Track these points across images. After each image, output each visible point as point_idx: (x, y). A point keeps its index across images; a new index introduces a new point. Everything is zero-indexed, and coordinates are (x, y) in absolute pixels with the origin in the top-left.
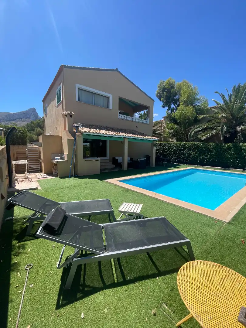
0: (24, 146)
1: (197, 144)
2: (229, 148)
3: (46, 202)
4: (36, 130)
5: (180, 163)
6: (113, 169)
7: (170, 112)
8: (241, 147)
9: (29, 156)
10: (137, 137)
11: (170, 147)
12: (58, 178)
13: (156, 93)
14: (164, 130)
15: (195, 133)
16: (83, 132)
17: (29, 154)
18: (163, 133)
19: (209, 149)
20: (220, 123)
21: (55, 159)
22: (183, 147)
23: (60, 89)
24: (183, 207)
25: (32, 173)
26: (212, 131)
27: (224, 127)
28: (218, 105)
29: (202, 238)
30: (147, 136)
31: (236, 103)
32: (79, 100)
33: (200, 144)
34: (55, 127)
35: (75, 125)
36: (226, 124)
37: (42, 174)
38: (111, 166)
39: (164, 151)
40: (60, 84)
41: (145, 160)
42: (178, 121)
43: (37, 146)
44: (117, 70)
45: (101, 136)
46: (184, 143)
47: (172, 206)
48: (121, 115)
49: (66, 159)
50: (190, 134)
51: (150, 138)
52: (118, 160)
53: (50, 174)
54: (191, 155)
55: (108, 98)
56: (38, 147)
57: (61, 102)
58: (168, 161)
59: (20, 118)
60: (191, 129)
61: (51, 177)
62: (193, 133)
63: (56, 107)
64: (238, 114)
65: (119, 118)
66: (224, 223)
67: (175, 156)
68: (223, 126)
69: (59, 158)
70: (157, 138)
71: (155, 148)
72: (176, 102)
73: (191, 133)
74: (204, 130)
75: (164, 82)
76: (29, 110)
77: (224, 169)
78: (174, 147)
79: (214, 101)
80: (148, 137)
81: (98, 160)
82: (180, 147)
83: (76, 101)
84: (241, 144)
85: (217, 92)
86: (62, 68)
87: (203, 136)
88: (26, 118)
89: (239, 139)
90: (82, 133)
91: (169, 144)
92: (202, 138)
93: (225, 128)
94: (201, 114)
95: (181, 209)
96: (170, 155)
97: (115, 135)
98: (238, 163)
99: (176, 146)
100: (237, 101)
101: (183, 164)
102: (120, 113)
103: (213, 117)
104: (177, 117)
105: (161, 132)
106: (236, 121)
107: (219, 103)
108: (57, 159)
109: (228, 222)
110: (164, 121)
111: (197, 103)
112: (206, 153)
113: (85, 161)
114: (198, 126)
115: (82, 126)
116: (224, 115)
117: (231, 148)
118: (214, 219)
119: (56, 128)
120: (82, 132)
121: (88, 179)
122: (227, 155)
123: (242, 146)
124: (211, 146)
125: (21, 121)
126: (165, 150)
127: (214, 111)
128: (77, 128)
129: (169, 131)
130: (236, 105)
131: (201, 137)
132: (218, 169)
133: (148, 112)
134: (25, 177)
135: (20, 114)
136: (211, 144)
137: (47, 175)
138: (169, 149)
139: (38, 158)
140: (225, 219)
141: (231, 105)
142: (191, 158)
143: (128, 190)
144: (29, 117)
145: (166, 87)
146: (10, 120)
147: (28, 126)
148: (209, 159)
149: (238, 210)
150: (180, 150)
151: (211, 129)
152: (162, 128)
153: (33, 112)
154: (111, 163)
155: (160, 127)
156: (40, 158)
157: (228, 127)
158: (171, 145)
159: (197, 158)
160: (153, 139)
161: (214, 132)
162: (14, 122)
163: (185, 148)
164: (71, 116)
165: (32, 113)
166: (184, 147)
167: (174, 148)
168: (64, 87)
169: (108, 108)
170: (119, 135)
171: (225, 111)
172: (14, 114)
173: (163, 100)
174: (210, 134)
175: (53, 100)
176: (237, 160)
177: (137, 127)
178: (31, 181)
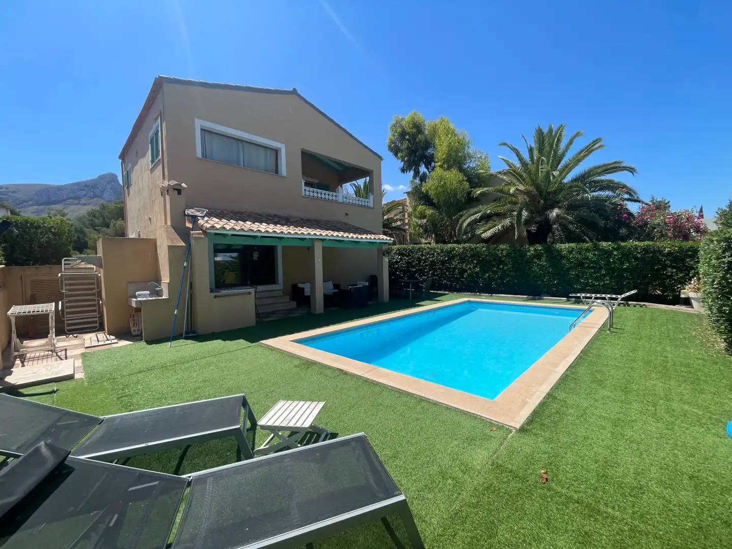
0: (55, 267)
1: (476, 248)
2: (538, 256)
3: (59, 420)
4: (115, 225)
5: (445, 291)
6: (291, 311)
7: (417, 181)
8: (559, 251)
9: (70, 290)
10: (343, 236)
11: (422, 255)
12: (143, 344)
13: (388, 141)
14: (409, 220)
15: (470, 224)
16: (207, 229)
17: (68, 287)
18: (407, 227)
19: (500, 258)
20: (515, 203)
21: (135, 297)
22: (448, 256)
23: (158, 131)
24: (427, 397)
25: (73, 334)
26: (503, 221)
27: (524, 211)
28: (510, 167)
29: (454, 479)
30: (367, 234)
31: (542, 165)
32: (204, 155)
33: (482, 247)
34: (147, 218)
35: (190, 212)
36: (526, 205)
37: (101, 336)
38: (287, 304)
39: (409, 264)
40: (156, 119)
41: (365, 287)
42: (435, 201)
43: (92, 266)
44: (294, 92)
45: (255, 237)
46: (450, 245)
47: (404, 399)
48: (307, 188)
49: (165, 296)
50: (461, 227)
51: (373, 238)
52: (303, 289)
53: (122, 333)
54: (465, 271)
55: (276, 152)
56: (95, 267)
57: (159, 160)
58: (418, 288)
59: (77, 198)
60: (461, 216)
61: (124, 343)
62: (465, 225)
63: (149, 172)
64: (548, 186)
65: (303, 194)
66: (511, 432)
67: (433, 275)
68: (521, 210)
69: (148, 292)
70: (389, 238)
71: (386, 260)
72: (429, 161)
73: (462, 224)
74: (487, 218)
75: (403, 119)
76: (101, 177)
77: (534, 299)
78: (430, 255)
79: (503, 159)
80: (369, 236)
81: (250, 293)
82: (441, 256)
83: (197, 158)
84: (559, 246)
85: (505, 144)
86: (159, 84)
87: (485, 231)
88: (92, 198)
89: (557, 236)
90: (205, 232)
91: (419, 249)
92: (483, 235)
93: (525, 214)
94: (478, 185)
95: (423, 404)
96: (421, 272)
97: (289, 232)
98: (557, 285)
99: (433, 254)
100: (542, 160)
101: (450, 293)
102: (307, 184)
103: (501, 191)
104: (432, 193)
105: (404, 224)
106: (545, 200)
107: (512, 163)
108: (140, 296)
109: (518, 426)
110: (408, 201)
111: (471, 164)
112: (494, 266)
113: (215, 297)
114: (475, 210)
115: (209, 215)
116: (521, 187)
117: (542, 255)
118: (491, 424)
119: (150, 219)
120: (204, 229)
121: (219, 341)
122: (535, 268)
123: (561, 249)
124: (502, 251)
125: (79, 204)
126: (412, 262)
127: (503, 180)
128: (194, 219)
129: (419, 222)
130: (542, 168)
131: (483, 233)
132: (519, 299)
133: (371, 181)
134: (49, 348)
135: (77, 187)
136: (502, 246)
137: (114, 337)
138: (419, 260)
139: (93, 295)
140: (514, 421)
141: (532, 168)
142: (466, 279)
143: (310, 364)
144: (99, 194)
145: (408, 130)
146: (49, 203)
147: (94, 216)
148: (501, 278)
149: (545, 394)
150: (443, 262)
151: (501, 216)
152: (404, 216)
153: (109, 183)
154: (287, 298)
155: (400, 213)
156: (100, 293)
157: (531, 212)
158: (422, 251)
159: (479, 278)
160: (379, 239)
161: (507, 222)
162: (59, 207)
163: (453, 258)
164: (179, 192)
165: (109, 186)
166: (451, 255)
167: (429, 257)
168: (164, 125)
169: (277, 172)
170: (300, 233)
171: (524, 180)
172: (59, 188)
173: (402, 157)
174: (500, 227)
175: (143, 156)
176: (554, 280)
177: (346, 214)
178: (63, 357)
